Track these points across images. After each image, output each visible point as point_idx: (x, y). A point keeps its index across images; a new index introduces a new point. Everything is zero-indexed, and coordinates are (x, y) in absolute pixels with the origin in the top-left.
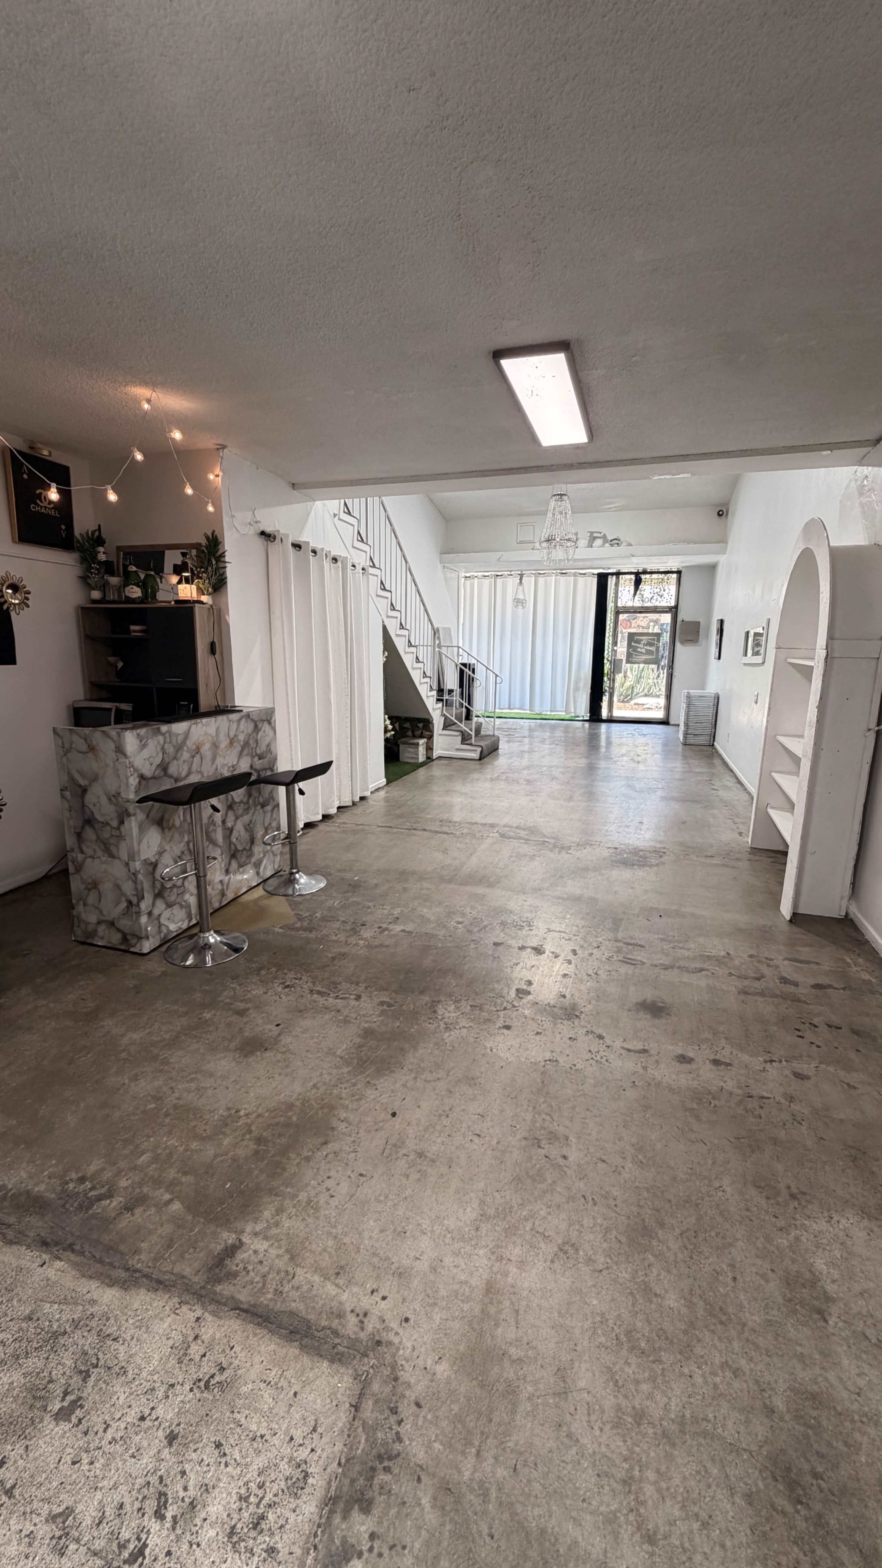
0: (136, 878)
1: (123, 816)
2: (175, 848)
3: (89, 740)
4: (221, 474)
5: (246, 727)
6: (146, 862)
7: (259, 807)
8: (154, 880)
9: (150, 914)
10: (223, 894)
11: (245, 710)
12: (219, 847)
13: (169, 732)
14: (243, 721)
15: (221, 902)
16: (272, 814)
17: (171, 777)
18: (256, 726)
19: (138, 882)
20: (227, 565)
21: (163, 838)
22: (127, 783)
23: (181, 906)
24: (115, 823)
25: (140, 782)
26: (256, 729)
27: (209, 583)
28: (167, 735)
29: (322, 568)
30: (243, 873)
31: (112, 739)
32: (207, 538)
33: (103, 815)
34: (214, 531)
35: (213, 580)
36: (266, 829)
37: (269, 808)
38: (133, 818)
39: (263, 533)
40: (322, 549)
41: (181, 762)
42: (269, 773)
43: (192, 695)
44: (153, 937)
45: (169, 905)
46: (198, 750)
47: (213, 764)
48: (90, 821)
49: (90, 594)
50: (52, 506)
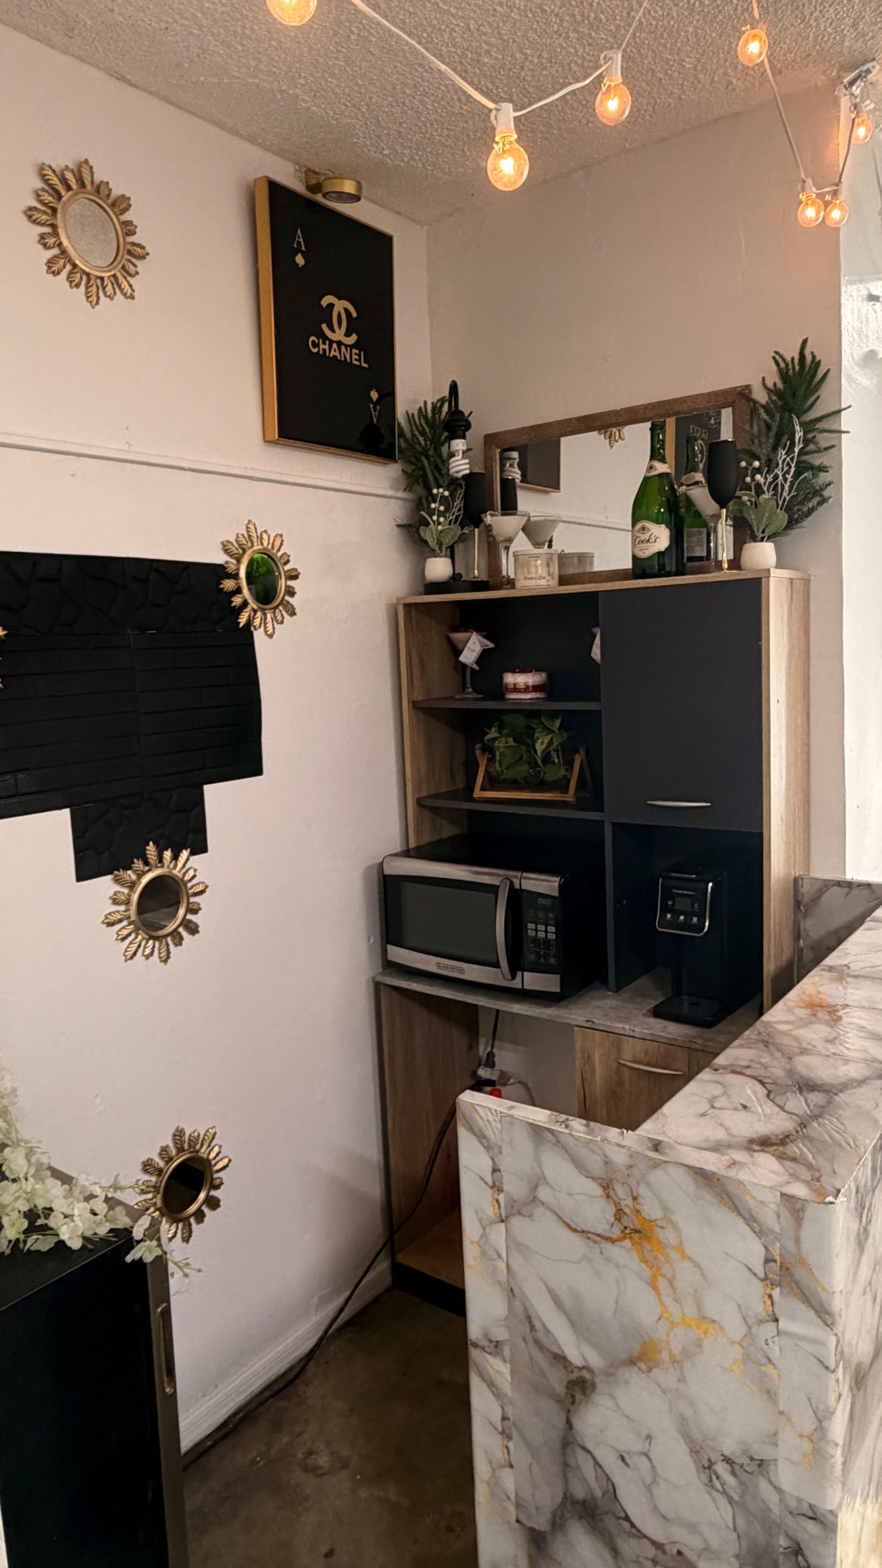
32: (781, 366)
34: (804, 342)
49: (422, 569)
50: (353, 339)
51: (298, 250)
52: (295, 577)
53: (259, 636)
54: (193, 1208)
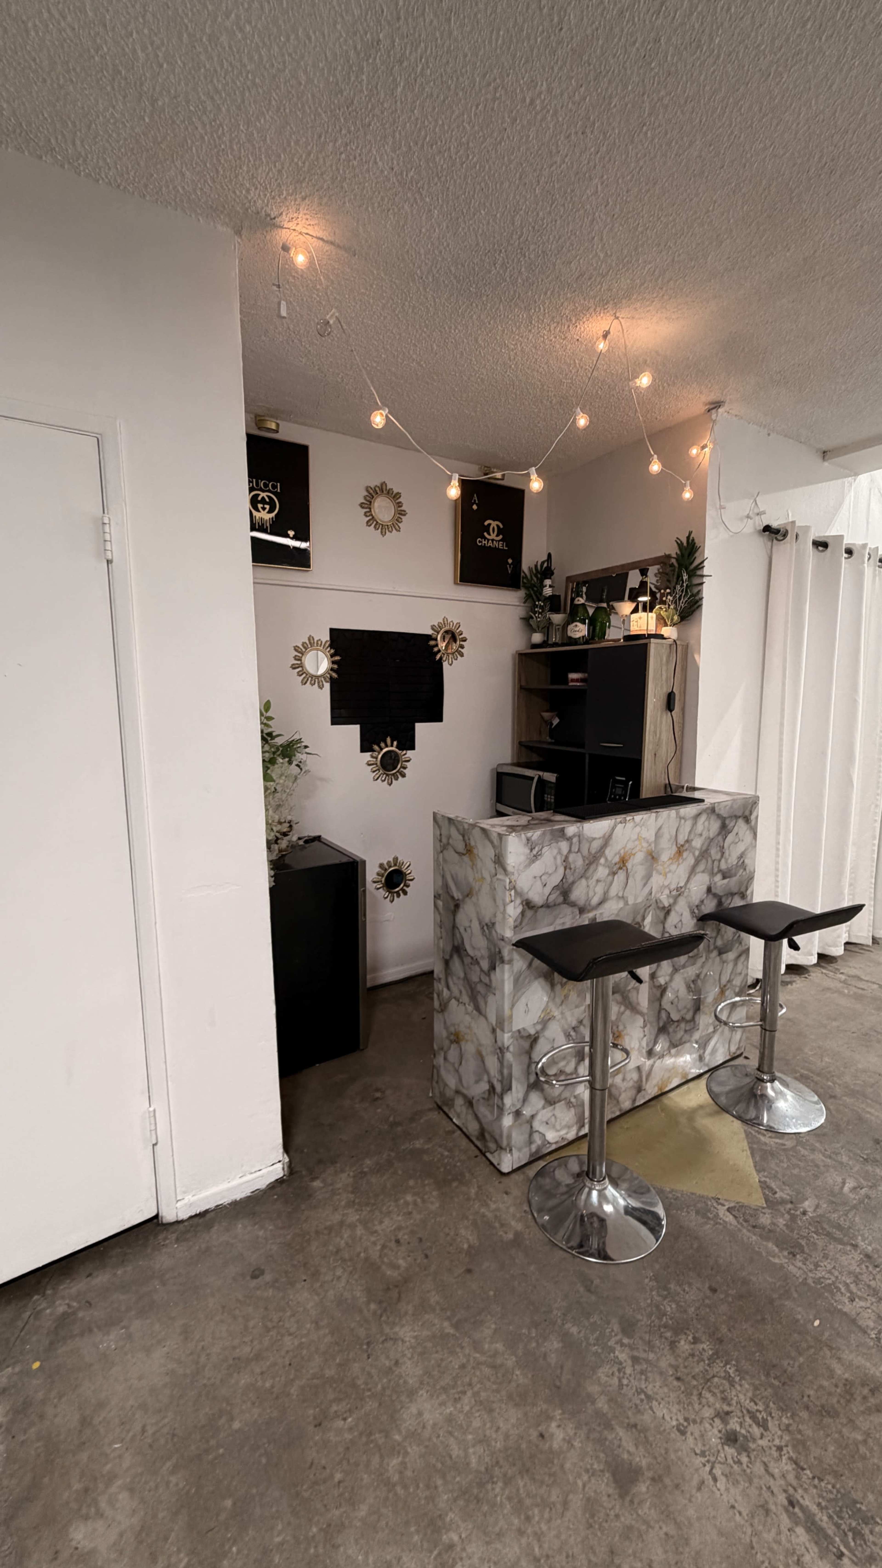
0: (503, 1056)
1: (496, 959)
2: (568, 1014)
3: (466, 838)
4: (710, 446)
5: (709, 827)
6: (521, 1035)
7: (715, 953)
8: (531, 1062)
9: (518, 1114)
10: (639, 1089)
11: (710, 800)
12: (641, 1014)
13: (579, 836)
14: (703, 818)
15: (634, 1101)
16: (736, 964)
17: (573, 905)
18: (724, 826)
19: (505, 1064)
20: (705, 579)
21: (552, 999)
22: (504, 912)
23: (569, 1104)
24: (485, 965)
25: (523, 913)
26: (724, 829)
27: (676, 609)
28: (575, 840)
29: (860, 574)
30: (677, 1055)
31: (492, 842)
32: (680, 545)
33: (474, 948)
34: (690, 533)
35: (682, 604)
36: (722, 992)
37: (731, 956)
38: (507, 967)
39: (767, 529)
40: (864, 546)
41: (592, 882)
42: (738, 902)
43: (634, 768)
44: (520, 1150)
45: (550, 1102)
46: (623, 862)
47: (645, 885)
48: (458, 950)
49: (530, 638)
50: (501, 537)
51: (475, 503)
52: (465, 641)
53: (445, 665)
54: (397, 890)
